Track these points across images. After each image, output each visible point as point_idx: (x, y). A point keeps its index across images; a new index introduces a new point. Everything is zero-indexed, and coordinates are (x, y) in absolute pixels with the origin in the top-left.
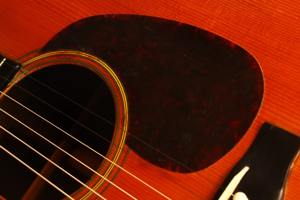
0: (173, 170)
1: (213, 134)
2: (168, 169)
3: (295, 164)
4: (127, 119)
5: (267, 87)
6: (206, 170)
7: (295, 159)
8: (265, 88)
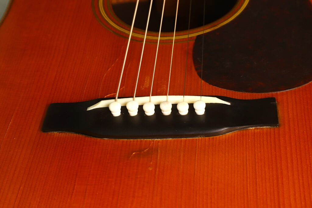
0: (196, 70)
1: (242, 76)
2: (195, 66)
3: (254, 129)
4: (216, 28)
5: (305, 86)
6: (211, 86)
7: (258, 127)
8: (304, 86)
